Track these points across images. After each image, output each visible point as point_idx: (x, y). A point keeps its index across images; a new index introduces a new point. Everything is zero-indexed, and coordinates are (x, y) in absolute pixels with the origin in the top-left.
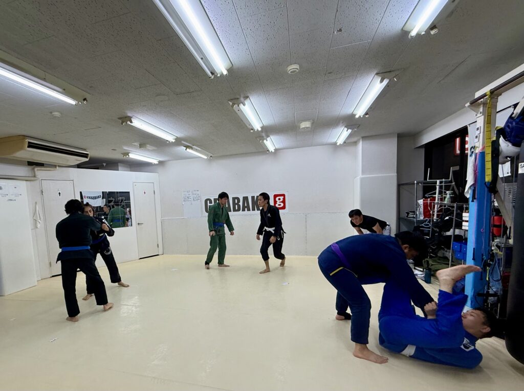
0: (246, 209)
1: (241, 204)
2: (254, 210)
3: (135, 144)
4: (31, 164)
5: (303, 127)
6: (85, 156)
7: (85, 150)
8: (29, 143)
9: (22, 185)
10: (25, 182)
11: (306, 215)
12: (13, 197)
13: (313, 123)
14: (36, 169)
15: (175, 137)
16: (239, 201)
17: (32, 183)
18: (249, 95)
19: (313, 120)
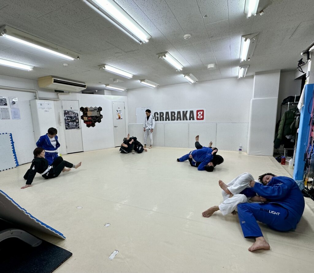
0: (179, 119)
1: (176, 116)
2: (184, 120)
3: (111, 79)
4: (56, 91)
5: (209, 67)
6: (84, 86)
7: (84, 83)
8: (54, 80)
9: (52, 103)
10: (53, 101)
11: (217, 124)
12: (47, 110)
13: (216, 65)
14: (59, 94)
15: (132, 75)
16: (175, 114)
17: (57, 102)
18: (167, 51)
19: (215, 63)
